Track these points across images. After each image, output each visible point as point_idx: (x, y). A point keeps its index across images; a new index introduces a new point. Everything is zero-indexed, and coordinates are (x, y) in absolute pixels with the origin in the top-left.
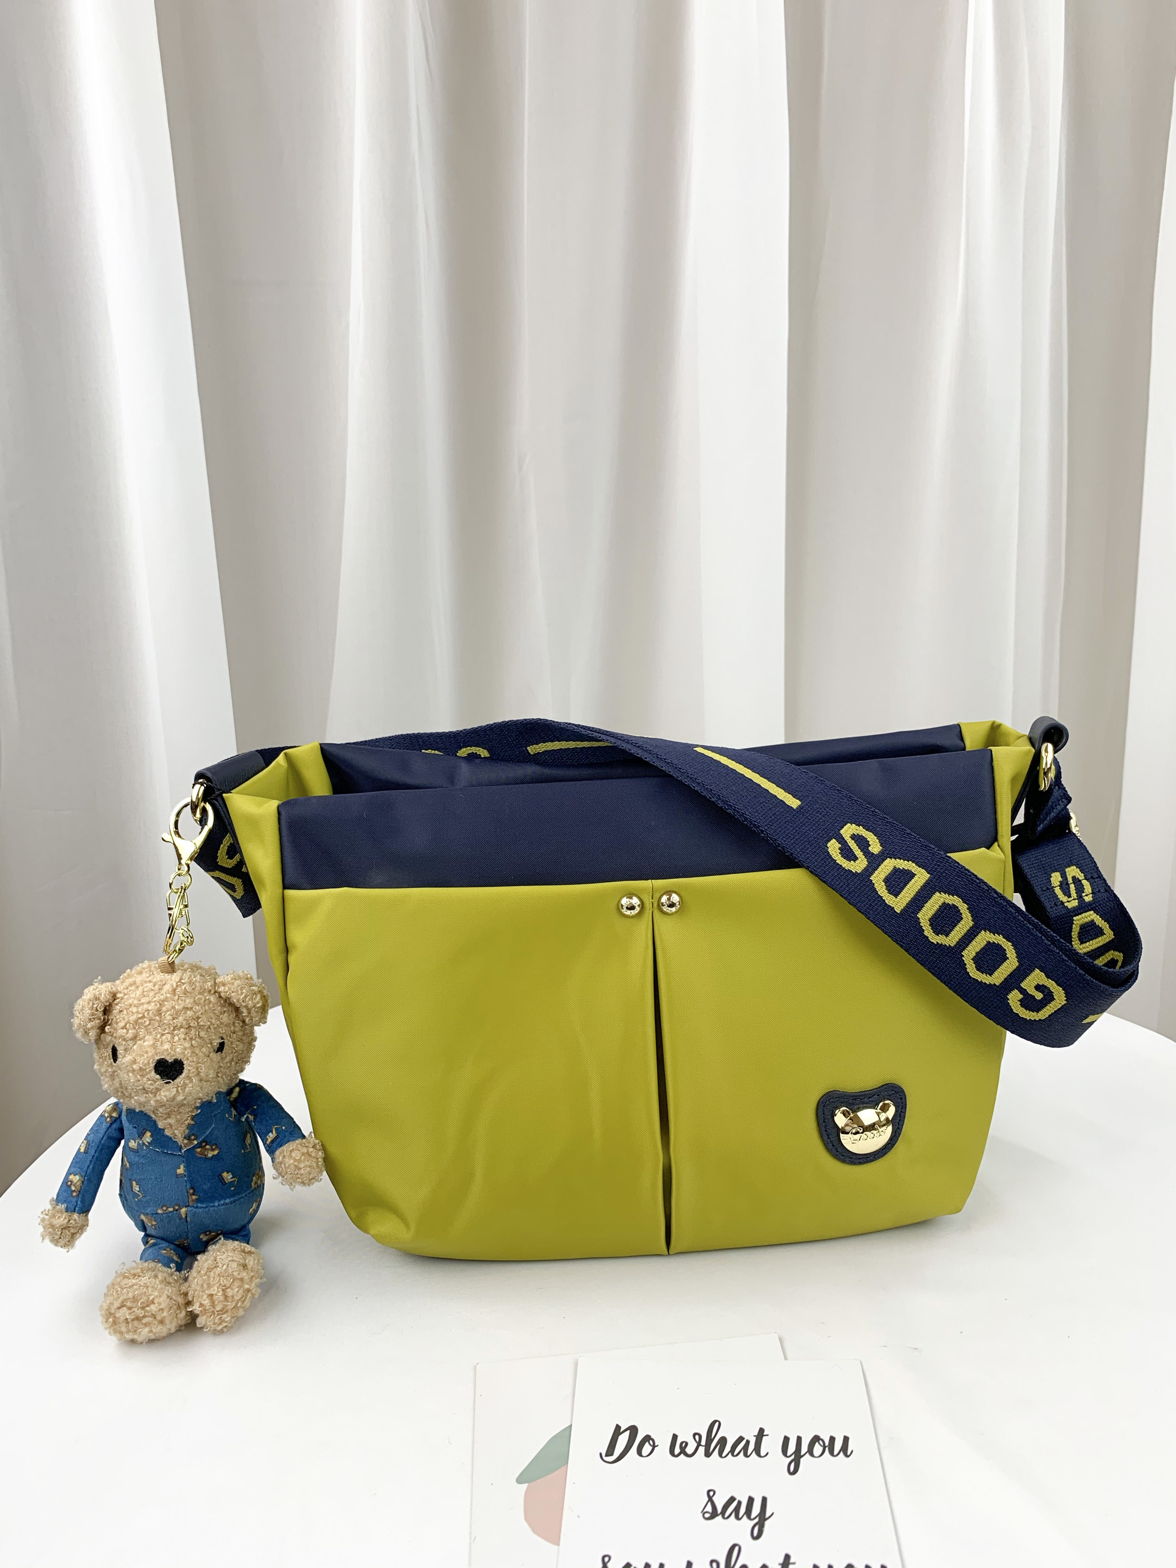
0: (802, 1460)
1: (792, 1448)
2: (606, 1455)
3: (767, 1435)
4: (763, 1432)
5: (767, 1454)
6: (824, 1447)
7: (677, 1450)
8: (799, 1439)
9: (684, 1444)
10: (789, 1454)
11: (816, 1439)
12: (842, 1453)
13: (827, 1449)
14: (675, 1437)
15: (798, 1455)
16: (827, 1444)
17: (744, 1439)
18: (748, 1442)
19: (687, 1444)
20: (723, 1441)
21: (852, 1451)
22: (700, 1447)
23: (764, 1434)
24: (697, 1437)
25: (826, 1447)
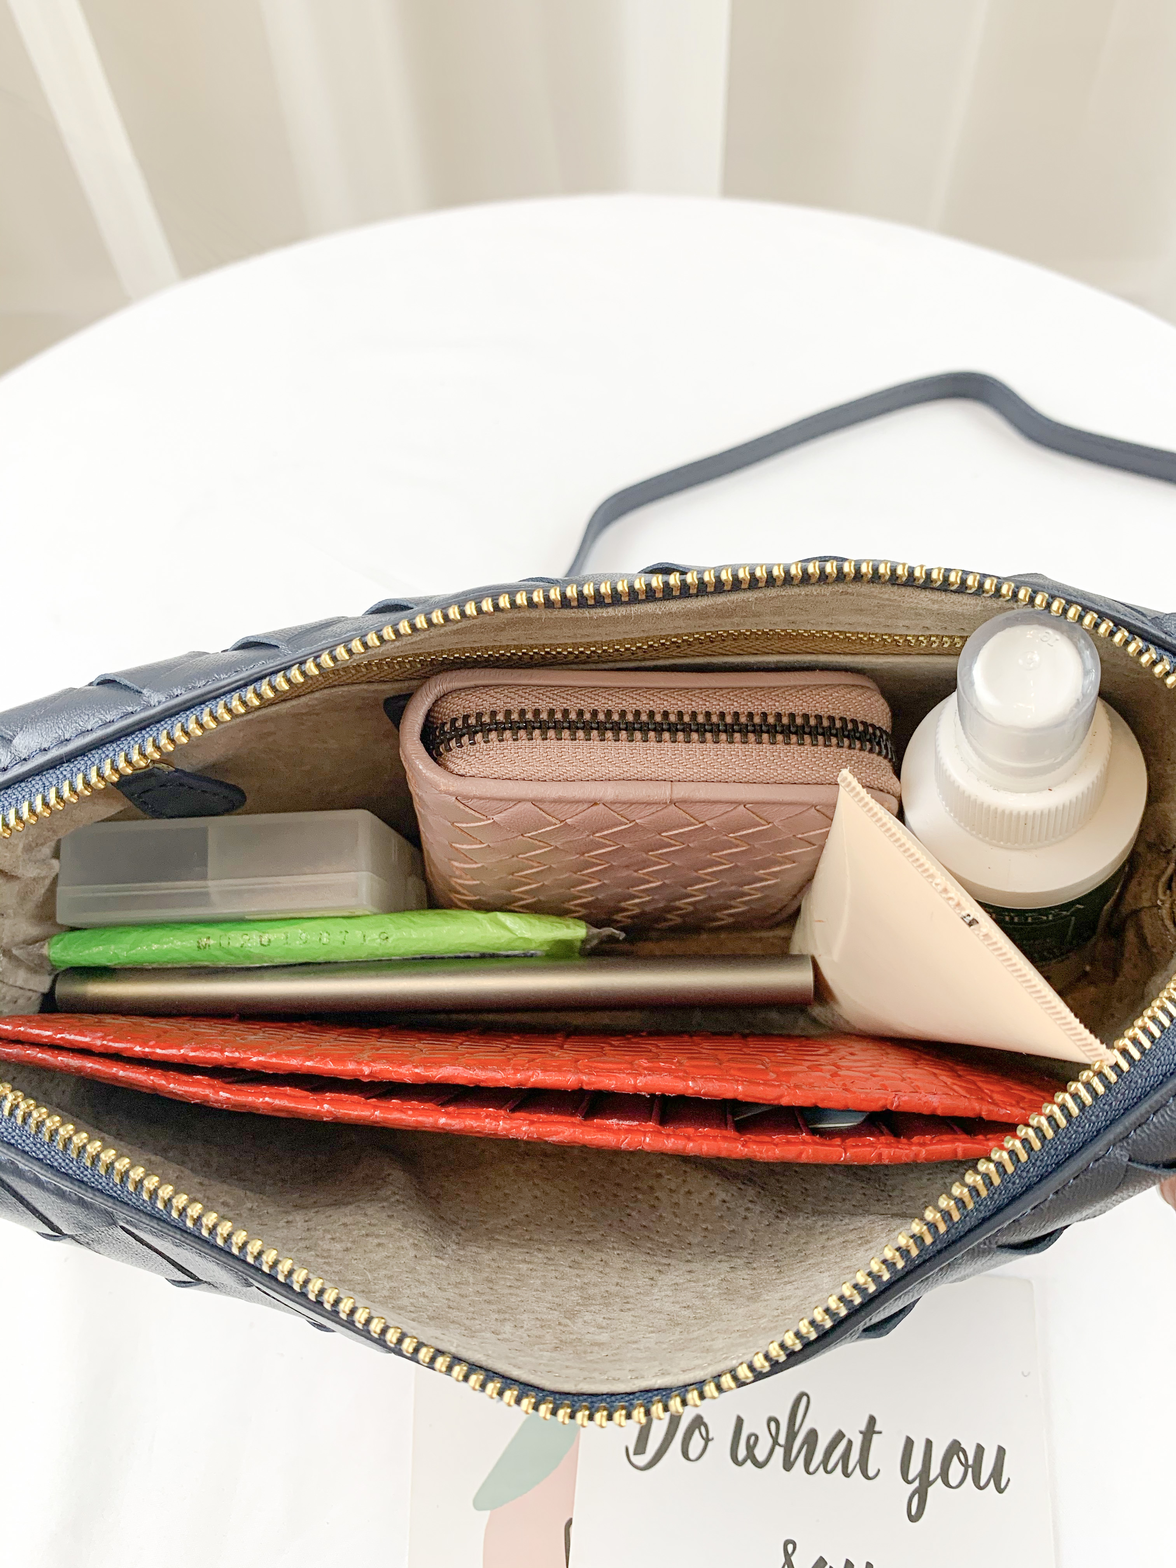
0: (930, 1489)
1: (915, 1467)
2: (635, 1453)
3: (880, 1433)
4: (874, 1426)
5: (879, 1470)
6: (966, 1466)
7: (742, 1453)
8: (929, 1444)
9: (753, 1439)
10: (910, 1478)
11: (955, 1448)
12: (992, 1481)
13: (970, 1470)
14: (740, 1422)
15: (925, 1481)
16: (970, 1462)
17: (844, 1436)
18: (850, 1443)
19: (757, 1438)
20: (812, 1437)
21: (1009, 1480)
22: (777, 1448)
23: (877, 1429)
24: (773, 1425)
25: (970, 1466)
